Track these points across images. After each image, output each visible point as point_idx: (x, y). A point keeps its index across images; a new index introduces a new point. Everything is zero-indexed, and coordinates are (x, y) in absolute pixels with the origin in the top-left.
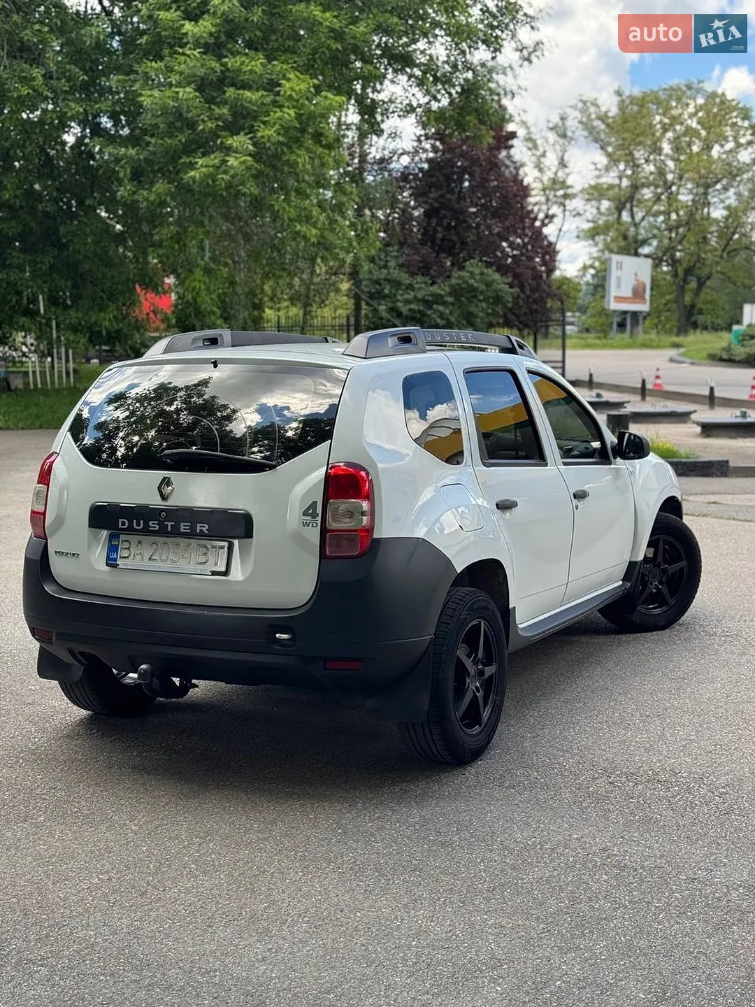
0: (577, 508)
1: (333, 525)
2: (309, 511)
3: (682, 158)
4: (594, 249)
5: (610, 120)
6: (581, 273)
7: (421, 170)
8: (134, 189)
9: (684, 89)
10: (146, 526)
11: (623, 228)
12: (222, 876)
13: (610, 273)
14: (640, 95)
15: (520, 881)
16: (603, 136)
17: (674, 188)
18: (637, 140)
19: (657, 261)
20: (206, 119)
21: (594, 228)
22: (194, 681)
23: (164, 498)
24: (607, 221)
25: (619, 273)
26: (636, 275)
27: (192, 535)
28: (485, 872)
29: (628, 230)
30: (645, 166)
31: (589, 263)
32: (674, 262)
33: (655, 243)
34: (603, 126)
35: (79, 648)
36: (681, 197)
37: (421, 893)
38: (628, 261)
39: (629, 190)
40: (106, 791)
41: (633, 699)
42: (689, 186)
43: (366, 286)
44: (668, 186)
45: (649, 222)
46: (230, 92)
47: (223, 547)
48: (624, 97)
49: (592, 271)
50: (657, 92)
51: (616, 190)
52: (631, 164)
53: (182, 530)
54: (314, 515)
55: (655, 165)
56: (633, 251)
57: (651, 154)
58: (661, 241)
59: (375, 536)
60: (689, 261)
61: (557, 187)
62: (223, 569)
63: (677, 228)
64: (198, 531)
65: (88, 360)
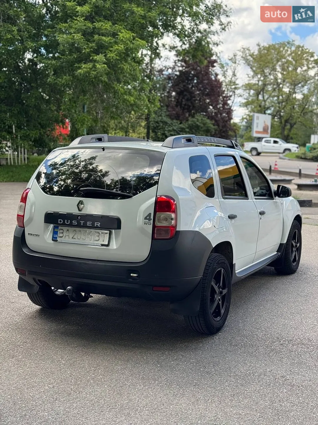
0: (261, 219)
1: (158, 224)
2: (148, 217)
3: (285, 73)
4: (247, 111)
5: (255, 57)
6: (241, 121)
7: (176, 75)
8: (55, 78)
9: (286, 44)
10: (71, 222)
11: (260, 102)
12: (106, 386)
13: (254, 120)
14: (267, 46)
15: (245, 392)
16: (251, 63)
17: (281, 86)
18: (266, 65)
19: (273, 116)
20: (86, 48)
21: (247, 102)
22: (91, 294)
23: (80, 210)
24: (253, 99)
25: (258, 121)
26: (265, 122)
27: (93, 227)
28: (228, 387)
29: (261, 103)
30: (269, 76)
31: (245, 117)
32: (281, 117)
33: (272, 109)
34: (252, 59)
35: (38, 278)
36: (284, 90)
37: (200, 397)
38: (261, 116)
39: (262, 86)
40: (50, 344)
41: (286, 305)
42: (288, 85)
43: (152, 124)
44: (278, 85)
45: (270, 100)
46: (96, 37)
47: (107, 233)
48: (261, 47)
49: (245, 120)
50: (275, 45)
51: (257, 86)
52: (263, 75)
53: (88, 225)
54: (150, 219)
55: (273, 76)
56: (263, 112)
57: (271, 71)
58: (275, 108)
59: (177, 229)
60: (287, 117)
61: (232, 84)
62: (107, 243)
63: (282, 102)
64: (95, 226)
65: (33, 154)
